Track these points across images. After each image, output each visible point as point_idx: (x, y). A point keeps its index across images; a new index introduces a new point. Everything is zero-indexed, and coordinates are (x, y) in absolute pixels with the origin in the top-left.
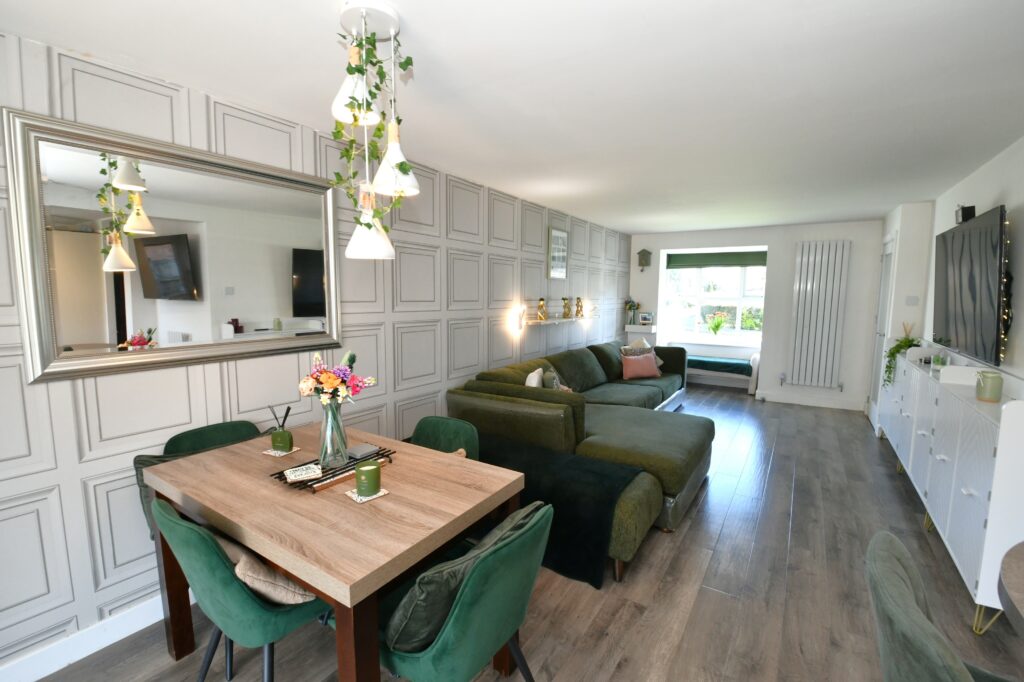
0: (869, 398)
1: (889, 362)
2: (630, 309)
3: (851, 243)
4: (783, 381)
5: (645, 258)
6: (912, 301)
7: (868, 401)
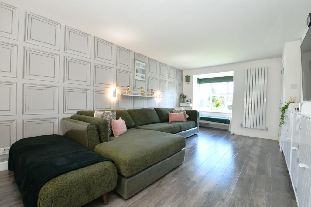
0: (279, 134)
1: (282, 114)
2: (182, 98)
3: (268, 68)
4: (241, 126)
5: (188, 79)
6: (294, 86)
7: (279, 136)
